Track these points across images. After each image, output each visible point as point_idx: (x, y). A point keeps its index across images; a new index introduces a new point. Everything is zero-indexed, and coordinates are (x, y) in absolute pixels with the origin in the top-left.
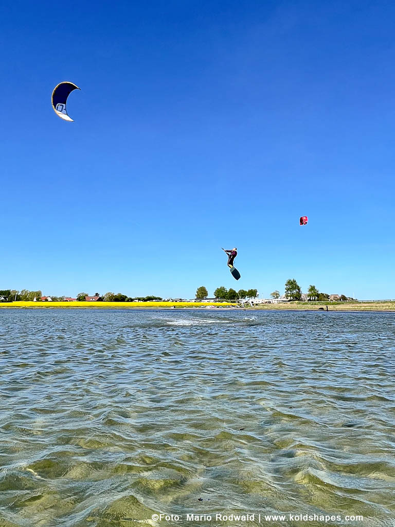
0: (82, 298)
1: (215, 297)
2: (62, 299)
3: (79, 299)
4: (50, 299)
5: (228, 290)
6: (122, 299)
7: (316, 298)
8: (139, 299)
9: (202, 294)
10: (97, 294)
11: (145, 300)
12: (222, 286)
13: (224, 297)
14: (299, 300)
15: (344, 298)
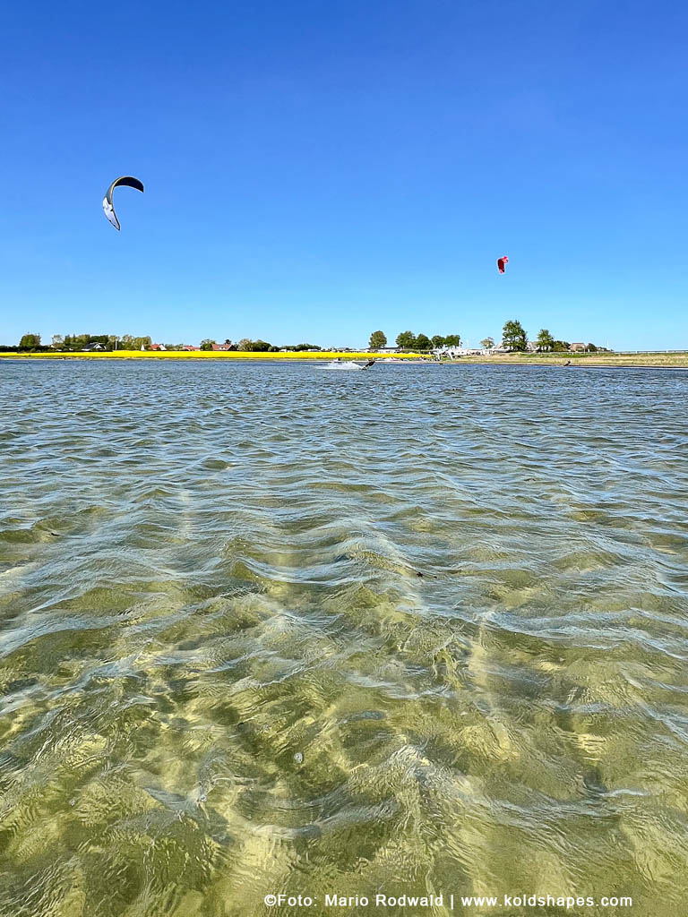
0: (207, 347)
1: (397, 346)
2: (179, 348)
3: (203, 348)
4: (163, 348)
5: (417, 336)
6: (264, 347)
7: (550, 348)
8: (288, 349)
9: (378, 341)
10: (228, 342)
11: (296, 350)
12: (408, 330)
13: (410, 346)
14: (523, 350)
15: (592, 348)
